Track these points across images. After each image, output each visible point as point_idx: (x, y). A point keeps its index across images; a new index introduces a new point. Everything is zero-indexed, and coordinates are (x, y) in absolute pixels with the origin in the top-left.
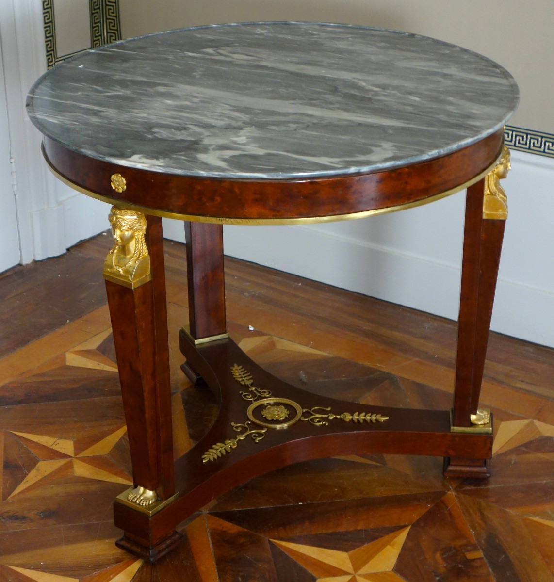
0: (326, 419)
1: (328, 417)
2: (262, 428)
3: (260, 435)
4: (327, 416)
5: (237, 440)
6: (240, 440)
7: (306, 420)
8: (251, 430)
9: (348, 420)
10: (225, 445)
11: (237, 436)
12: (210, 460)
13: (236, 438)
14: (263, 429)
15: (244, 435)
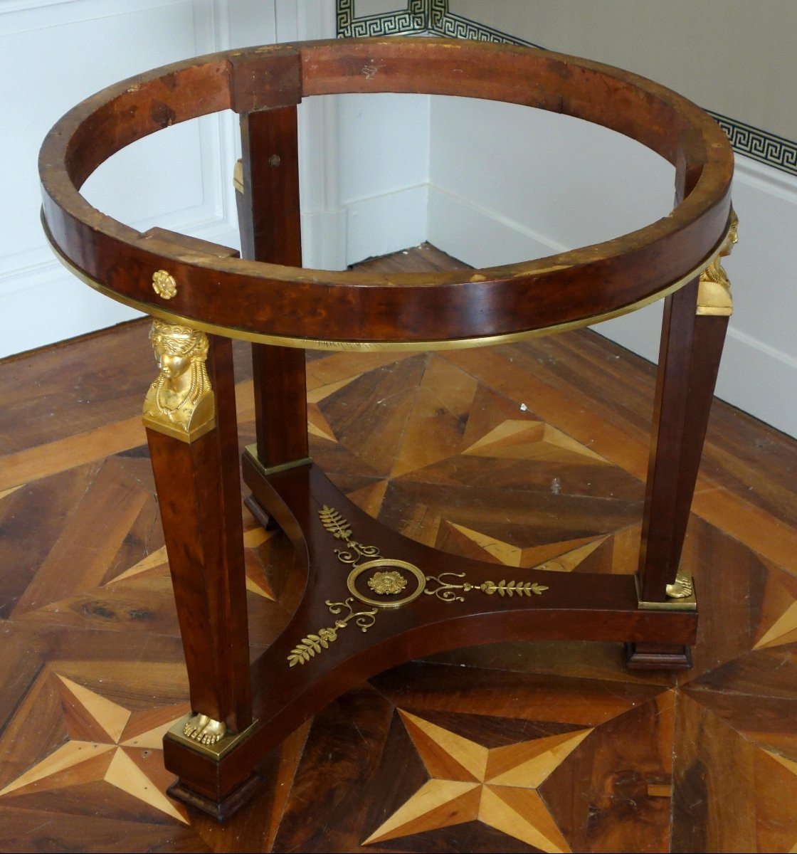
0: (460, 592)
1: (463, 588)
2: (370, 608)
3: (368, 619)
4: (461, 587)
5: (336, 629)
6: (340, 628)
7: (431, 593)
8: (355, 612)
9: (491, 593)
10: (320, 636)
11: (336, 623)
12: (299, 662)
13: (334, 626)
14: (372, 611)
15: (346, 620)
